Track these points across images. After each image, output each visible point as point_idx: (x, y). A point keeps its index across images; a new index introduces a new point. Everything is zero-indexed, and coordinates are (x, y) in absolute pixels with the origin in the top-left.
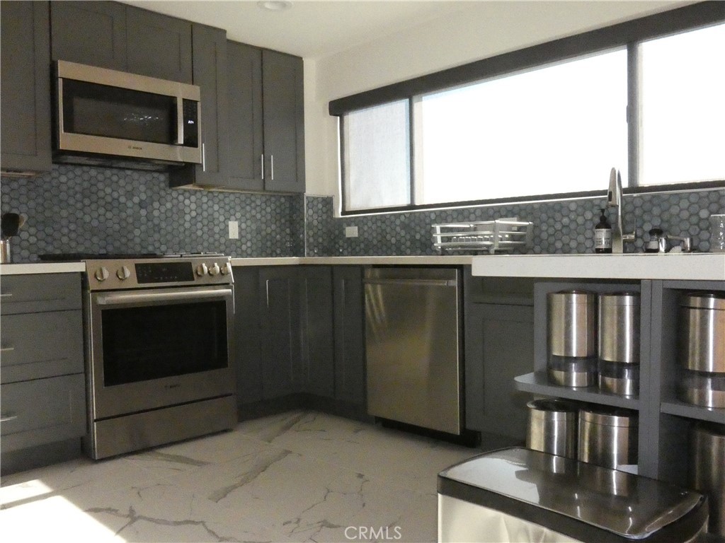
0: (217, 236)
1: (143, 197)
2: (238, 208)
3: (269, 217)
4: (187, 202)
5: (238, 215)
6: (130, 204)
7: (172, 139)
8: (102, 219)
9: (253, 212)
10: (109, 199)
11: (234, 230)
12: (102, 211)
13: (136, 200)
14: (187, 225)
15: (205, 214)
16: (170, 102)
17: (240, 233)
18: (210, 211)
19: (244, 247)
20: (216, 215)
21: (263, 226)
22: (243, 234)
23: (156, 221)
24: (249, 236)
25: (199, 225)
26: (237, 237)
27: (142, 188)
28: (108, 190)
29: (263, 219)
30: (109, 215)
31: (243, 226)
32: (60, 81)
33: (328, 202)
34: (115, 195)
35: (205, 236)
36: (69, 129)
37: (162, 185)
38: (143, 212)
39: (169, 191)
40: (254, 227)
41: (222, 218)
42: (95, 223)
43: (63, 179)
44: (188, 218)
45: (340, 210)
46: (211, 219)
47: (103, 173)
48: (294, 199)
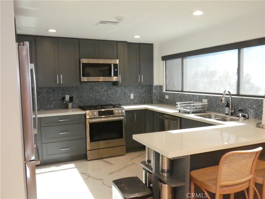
0: (127, 98)
1: (106, 89)
2: (133, 90)
3: (143, 92)
4: (118, 89)
5: (133, 92)
6: (102, 91)
7: (110, 75)
8: (95, 96)
9: (138, 91)
10: (97, 90)
11: (132, 96)
12: (95, 93)
13: (104, 90)
14: (118, 96)
15: (123, 92)
16: (110, 65)
17: (134, 97)
18: (125, 91)
19: (135, 101)
20: (127, 92)
21: (141, 95)
22: (135, 97)
23: (109, 95)
24: (137, 98)
25: (122, 95)
26: (133, 98)
27: (106, 86)
29: (142, 93)
30: (97, 94)
31: (135, 95)
32: (81, 64)
33: (161, 87)
34: (98, 89)
35: (123, 99)
36: (83, 76)
37: (111, 85)
38: (106, 93)
39: (113, 86)
40: (138, 95)
41: (128, 93)
42: (93, 97)
43: (85, 86)
44: (118, 94)
45: (165, 90)
46: (125, 93)
47: (95, 83)
48: (151, 86)
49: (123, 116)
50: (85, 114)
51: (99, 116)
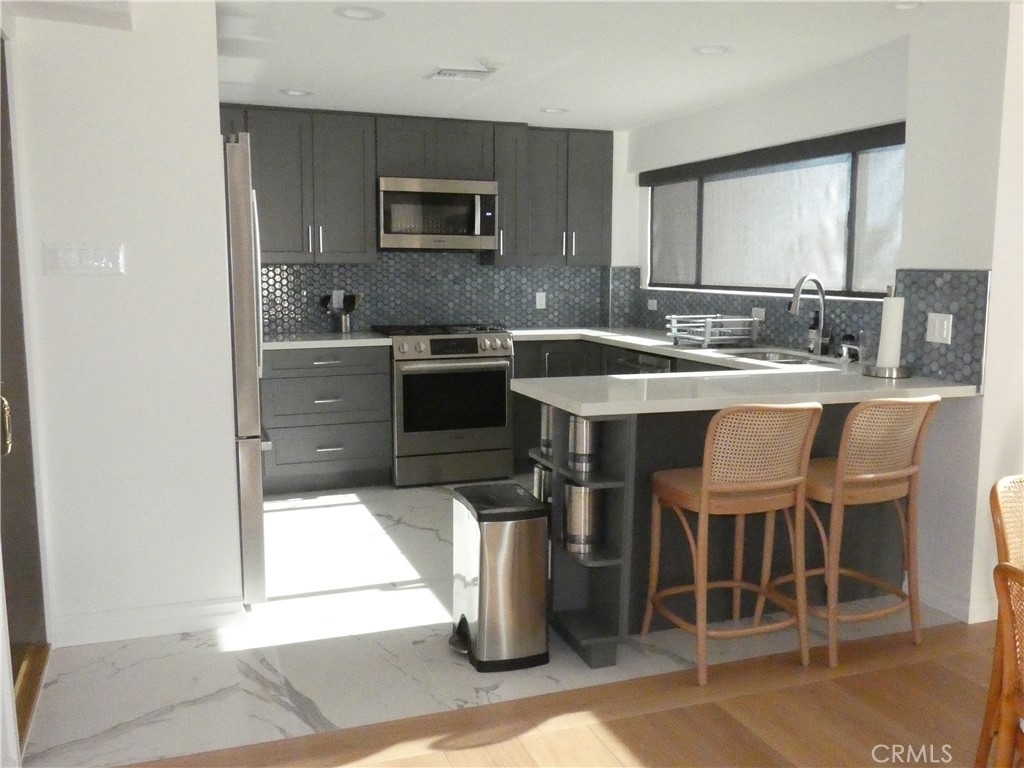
0: (524, 307)
1: (457, 274)
2: (547, 280)
3: (578, 287)
4: (496, 277)
5: (546, 287)
6: (445, 280)
7: (470, 231)
8: (421, 294)
9: (561, 283)
10: (428, 277)
11: (541, 300)
12: (422, 287)
13: (451, 277)
14: (496, 297)
15: (513, 287)
17: (547, 303)
18: (518, 284)
19: (551, 317)
20: (524, 287)
21: (572, 297)
22: (550, 303)
23: (468, 295)
24: (556, 306)
25: (507, 297)
26: (544, 307)
27: (457, 266)
28: (428, 270)
29: (572, 290)
30: (428, 291)
31: (551, 296)
32: (382, 194)
33: (636, 273)
34: (433, 274)
35: (513, 307)
36: (388, 231)
37: (474, 263)
38: (457, 287)
39: (481, 268)
40: (562, 297)
41: (530, 290)
42: (416, 298)
43: (392, 263)
44: (497, 291)
45: (648, 282)
46: (520, 291)
48: (605, 268)
49: (507, 357)
50: (391, 347)
51: (433, 353)
